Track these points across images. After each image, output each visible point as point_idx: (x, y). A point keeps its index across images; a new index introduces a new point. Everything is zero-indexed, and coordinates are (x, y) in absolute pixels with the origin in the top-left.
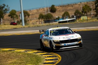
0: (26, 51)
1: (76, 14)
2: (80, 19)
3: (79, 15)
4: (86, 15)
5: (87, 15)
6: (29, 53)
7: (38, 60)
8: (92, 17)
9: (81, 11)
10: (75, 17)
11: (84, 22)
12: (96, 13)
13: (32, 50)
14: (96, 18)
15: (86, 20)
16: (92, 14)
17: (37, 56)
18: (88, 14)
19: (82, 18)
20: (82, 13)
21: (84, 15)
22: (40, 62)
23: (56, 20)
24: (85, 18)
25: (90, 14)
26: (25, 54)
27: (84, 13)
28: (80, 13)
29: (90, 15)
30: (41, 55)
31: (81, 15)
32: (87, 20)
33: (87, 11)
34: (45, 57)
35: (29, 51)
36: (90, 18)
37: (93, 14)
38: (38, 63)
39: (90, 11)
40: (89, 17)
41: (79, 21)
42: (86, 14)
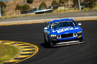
0: (3, 42)
1: (53, 4)
2: (57, 9)
3: (56, 6)
4: (63, 6)
5: (64, 6)
6: (6, 45)
7: (15, 51)
8: (70, 8)
9: (58, 2)
10: (52, 7)
11: (62, 13)
12: (73, 3)
13: (9, 41)
14: (74, 8)
15: (63, 11)
16: (69, 4)
17: (14, 47)
18: (66, 4)
19: (59, 8)
20: (59, 4)
21: (61, 6)
22: (17, 53)
23: (33, 11)
24: (62, 9)
26: (2, 46)
27: (61, 4)
28: (57, 4)
29: (68, 5)
30: (18, 46)
31: (58, 6)
32: (65, 10)
33: (64, 1)
34: (22, 48)
35: (6, 42)
36: (68, 9)
37: (71, 5)
38: (15, 54)
40: (66, 8)
41: (56, 12)
42: (63, 5)
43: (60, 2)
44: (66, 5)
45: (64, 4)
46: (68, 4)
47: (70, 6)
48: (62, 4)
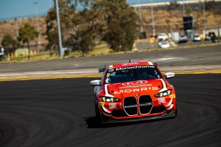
1: (6, 43)
2: (14, 54)
3: (11, 46)
4: (26, 47)
5: (28, 47)
8: (40, 51)
9: (15, 38)
10: (3, 50)
11: (23, 61)
12: (47, 42)
14: (48, 52)
15: (25, 57)
16: (39, 43)
18: (32, 43)
19: (18, 52)
20: (17, 42)
21: (22, 47)
24: (24, 53)
25: (34, 43)
27: (21, 43)
28: (14, 42)
29: (36, 46)
31: (16, 46)
32: (29, 57)
33: (29, 38)
36: (35, 53)
37: (43, 45)
39: (35, 38)
40: (33, 51)
41: (11, 59)
42: (26, 44)
43: (20, 40)
44: (32, 46)
45: (28, 42)
46: (36, 42)
47: (40, 47)
48: (24, 42)
